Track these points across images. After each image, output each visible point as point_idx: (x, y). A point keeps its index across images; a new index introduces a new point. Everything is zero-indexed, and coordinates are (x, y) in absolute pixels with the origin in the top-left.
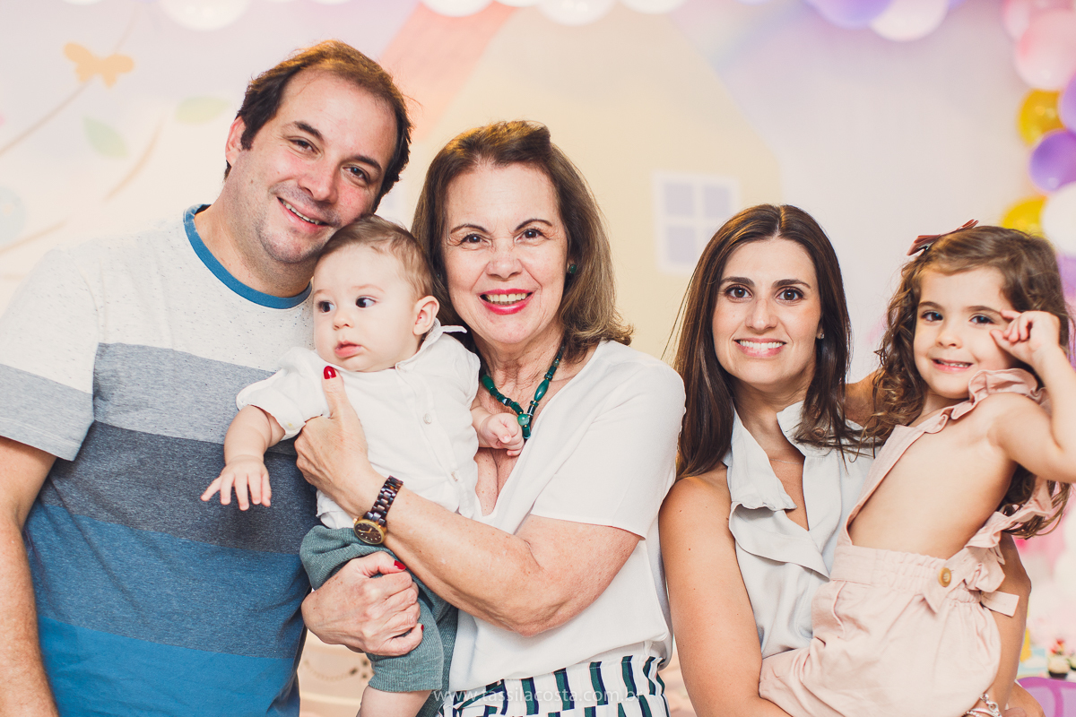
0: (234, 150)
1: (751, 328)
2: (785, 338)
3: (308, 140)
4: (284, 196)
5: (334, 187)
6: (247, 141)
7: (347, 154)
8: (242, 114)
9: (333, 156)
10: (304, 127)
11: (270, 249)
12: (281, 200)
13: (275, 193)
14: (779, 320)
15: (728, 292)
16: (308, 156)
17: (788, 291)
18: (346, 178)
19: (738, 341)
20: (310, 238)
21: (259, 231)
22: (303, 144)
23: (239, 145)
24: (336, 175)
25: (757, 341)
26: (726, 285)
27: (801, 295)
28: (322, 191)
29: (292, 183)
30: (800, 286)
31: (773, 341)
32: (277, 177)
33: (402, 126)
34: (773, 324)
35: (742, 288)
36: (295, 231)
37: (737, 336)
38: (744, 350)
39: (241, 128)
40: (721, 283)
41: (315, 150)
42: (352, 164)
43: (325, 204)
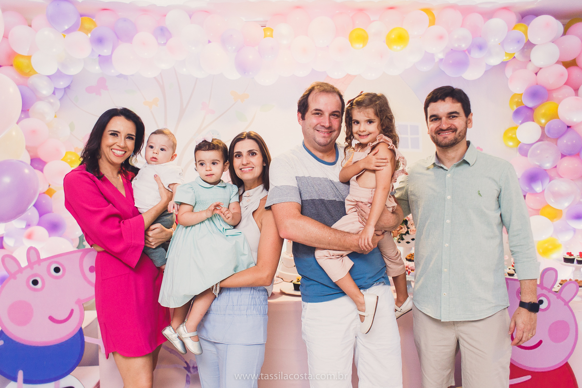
0: (300, 121)
1: (243, 165)
2: (253, 166)
3: (319, 113)
4: (318, 129)
5: (330, 122)
6: (303, 118)
7: (330, 112)
8: (299, 111)
9: (327, 114)
10: (316, 110)
11: (320, 144)
12: (318, 130)
13: (315, 129)
14: (251, 162)
15: (236, 156)
16: (320, 116)
17: (252, 153)
18: (332, 118)
19: (241, 169)
20: (329, 137)
21: (315, 140)
22: (318, 114)
23: (301, 119)
24: (329, 119)
25: (245, 168)
26: (235, 154)
27: (256, 154)
28: (327, 125)
29: (319, 125)
30: (255, 151)
31: (250, 167)
32: (314, 125)
33: (341, 97)
34: (249, 162)
35: (239, 155)
36: (324, 137)
37: (240, 168)
38: (242, 171)
39: (300, 115)
40: (233, 154)
41: (321, 114)
42: (333, 114)
43: (330, 128)
